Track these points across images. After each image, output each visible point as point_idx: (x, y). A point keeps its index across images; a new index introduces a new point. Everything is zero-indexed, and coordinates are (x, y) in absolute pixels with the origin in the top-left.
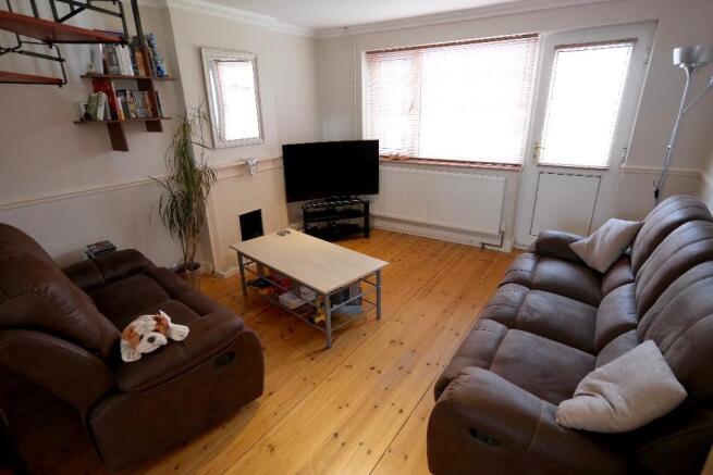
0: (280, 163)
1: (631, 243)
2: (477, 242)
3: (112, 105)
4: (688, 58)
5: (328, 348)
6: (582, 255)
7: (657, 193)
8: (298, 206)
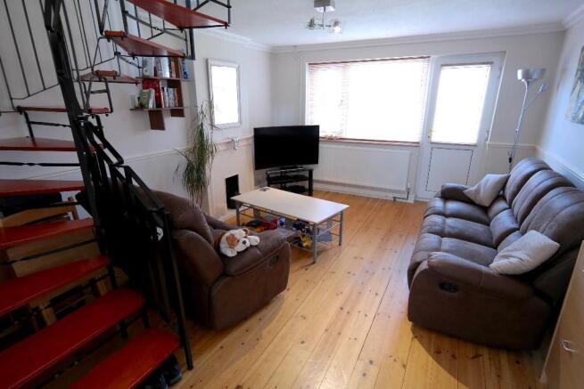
0: (252, 141)
1: (503, 188)
2: (390, 196)
3: (158, 99)
4: (527, 75)
5: (314, 263)
6: (472, 197)
7: (510, 160)
8: (263, 172)
